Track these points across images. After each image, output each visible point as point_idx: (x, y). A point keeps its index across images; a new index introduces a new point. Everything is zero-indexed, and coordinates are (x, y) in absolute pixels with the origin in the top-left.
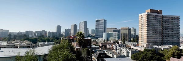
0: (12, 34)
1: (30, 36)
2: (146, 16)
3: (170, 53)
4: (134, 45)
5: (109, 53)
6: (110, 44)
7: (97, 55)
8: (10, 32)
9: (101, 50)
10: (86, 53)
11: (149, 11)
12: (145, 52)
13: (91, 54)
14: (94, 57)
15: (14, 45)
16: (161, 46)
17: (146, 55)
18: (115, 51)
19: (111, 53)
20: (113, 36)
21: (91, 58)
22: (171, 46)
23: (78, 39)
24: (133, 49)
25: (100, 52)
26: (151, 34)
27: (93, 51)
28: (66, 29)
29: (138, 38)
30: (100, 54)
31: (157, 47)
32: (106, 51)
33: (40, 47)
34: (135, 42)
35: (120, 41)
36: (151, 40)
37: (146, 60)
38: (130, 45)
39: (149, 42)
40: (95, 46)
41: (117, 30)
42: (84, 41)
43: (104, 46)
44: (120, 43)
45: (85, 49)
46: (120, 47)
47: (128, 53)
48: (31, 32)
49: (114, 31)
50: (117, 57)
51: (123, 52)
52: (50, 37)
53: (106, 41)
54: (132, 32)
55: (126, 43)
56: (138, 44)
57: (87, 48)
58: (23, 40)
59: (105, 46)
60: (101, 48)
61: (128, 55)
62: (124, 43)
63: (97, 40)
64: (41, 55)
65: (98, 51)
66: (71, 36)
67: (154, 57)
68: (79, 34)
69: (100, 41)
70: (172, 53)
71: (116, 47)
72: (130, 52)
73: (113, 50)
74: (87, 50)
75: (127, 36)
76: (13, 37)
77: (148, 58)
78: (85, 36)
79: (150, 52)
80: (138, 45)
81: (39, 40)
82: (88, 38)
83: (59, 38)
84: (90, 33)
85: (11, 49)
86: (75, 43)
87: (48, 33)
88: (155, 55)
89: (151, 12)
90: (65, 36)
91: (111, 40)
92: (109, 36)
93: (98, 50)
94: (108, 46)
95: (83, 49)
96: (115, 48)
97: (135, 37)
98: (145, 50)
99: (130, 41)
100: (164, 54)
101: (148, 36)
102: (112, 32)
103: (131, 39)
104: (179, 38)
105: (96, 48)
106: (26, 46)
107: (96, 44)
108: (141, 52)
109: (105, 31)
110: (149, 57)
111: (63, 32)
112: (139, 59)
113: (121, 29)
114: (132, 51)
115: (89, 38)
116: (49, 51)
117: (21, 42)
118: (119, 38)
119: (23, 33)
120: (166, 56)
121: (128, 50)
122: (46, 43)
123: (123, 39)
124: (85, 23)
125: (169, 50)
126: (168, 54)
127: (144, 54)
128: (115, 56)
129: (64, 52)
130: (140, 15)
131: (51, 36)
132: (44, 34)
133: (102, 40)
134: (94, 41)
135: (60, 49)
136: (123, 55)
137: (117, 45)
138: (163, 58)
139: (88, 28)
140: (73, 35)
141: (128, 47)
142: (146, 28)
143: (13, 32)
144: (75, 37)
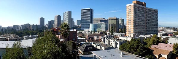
0: (3, 29)
1: (17, 30)
2: (133, 7)
3: (151, 41)
4: (122, 36)
5: (97, 45)
6: (98, 36)
7: (83, 48)
8: (2, 27)
9: (88, 42)
10: (71, 46)
11: (135, 2)
12: (132, 42)
13: (76, 47)
14: (80, 51)
15: (5, 38)
16: (144, 35)
17: (133, 45)
18: (103, 43)
19: (98, 45)
20: (100, 27)
21: (77, 52)
22: (152, 35)
23: (63, 31)
24: (121, 39)
25: (87, 45)
26: (137, 25)
27: (79, 43)
28: (49, 21)
29: (126, 28)
30: (87, 47)
31: (142, 36)
32: (94, 44)
33: (25, 39)
34: (122, 32)
35: (107, 32)
36: (137, 30)
37: (133, 49)
38: (118, 36)
39: (135, 32)
40: (81, 38)
41: (104, 20)
42: (69, 33)
43: (91, 38)
44: (108, 34)
45: (69, 42)
46: (108, 39)
47: (116, 44)
48: (17, 26)
49: (101, 21)
50: (105, 49)
51: (112, 44)
52: (33, 30)
53: (93, 33)
54: (120, 23)
55: (114, 34)
56: (125, 34)
57: (73, 40)
58: (11, 34)
59: (93, 38)
60: (88, 40)
61: (117, 46)
62: (112, 34)
63: (83, 32)
64: (26, 47)
65: (85, 44)
66: (55, 27)
67: (139, 46)
68: (64, 25)
69: (87, 32)
70: (153, 41)
71: (104, 38)
72: (118, 42)
73: (101, 42)
74: (72, 42)
75: (115, 26)
76: (4, 31)
77: (134, 47)
78: (70, 27)
79: (137, 42)
80: (125, 36)
81: (24, 33)
82: (73, 30)
83: (43, 30)
84: (76, 24)
85: (3, 42)
86: (59, 35)
87: (32, 26)
88: (141, 44)
89: (137, 3)
90: (49, 28)
91: (99, 31)
92: (96, 27)
93: (84, 42)
94: (96, 38)
95: (68, 41)
96: (103, 40)
97: (123, 27)
98: (132, 40)
99: (118, 32)
100: (147, 42)
101: (134, 26)
102: (99, 23)
103: (119, 30)
104: (157, 28)
105: (83, 40)
106: (14, 39)
107: (82, 36)
108: (128, 42)
109: (92, 22)
110: (136, 46)
111: (47, 24)
112: (127, 50)
113: (109, 19)
114: (120, 42)
115: (75, 30)
116: (33, 43)
117: (10, 36)
118: (107, 29)
119: (11, 28)
120: (148, 44)
121: (116, 41)
122: (30, 36)
123: (111, 30)
124: (70, 13)
125: (151, 39)
126: (150, 42)
127: (131, 44)
128: (103, 48)
129: (48, 44)
130: (127, 5)
131: (35, 29)
132: (28, 27)
133: (89, 31)
134: (79, 33)
135: (43, 41)
136: (111, 46)
137: (105, 36)
138: (146, 46)
139: (73, 19)
140: (57, 27)
141: (116, 37)
142: (133, 18)
143: (4, 27)
144: (59, 29)
